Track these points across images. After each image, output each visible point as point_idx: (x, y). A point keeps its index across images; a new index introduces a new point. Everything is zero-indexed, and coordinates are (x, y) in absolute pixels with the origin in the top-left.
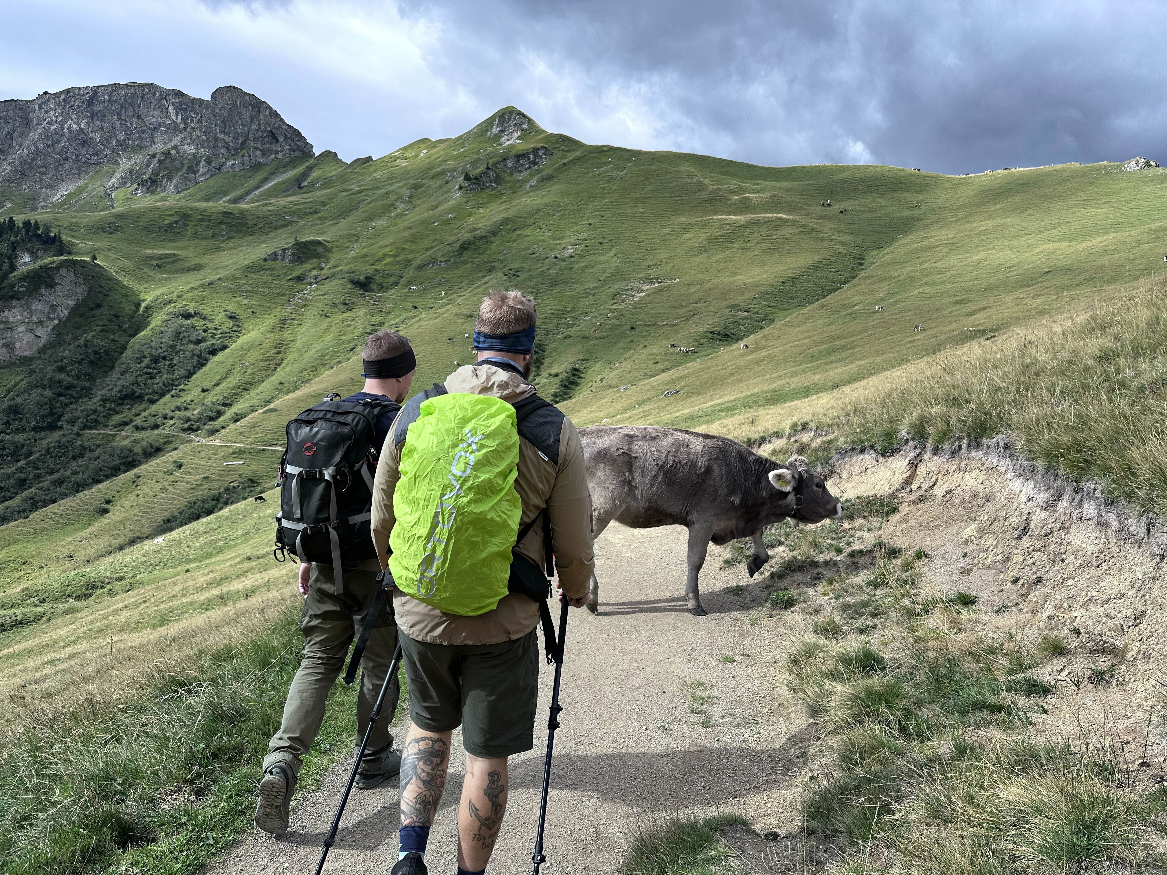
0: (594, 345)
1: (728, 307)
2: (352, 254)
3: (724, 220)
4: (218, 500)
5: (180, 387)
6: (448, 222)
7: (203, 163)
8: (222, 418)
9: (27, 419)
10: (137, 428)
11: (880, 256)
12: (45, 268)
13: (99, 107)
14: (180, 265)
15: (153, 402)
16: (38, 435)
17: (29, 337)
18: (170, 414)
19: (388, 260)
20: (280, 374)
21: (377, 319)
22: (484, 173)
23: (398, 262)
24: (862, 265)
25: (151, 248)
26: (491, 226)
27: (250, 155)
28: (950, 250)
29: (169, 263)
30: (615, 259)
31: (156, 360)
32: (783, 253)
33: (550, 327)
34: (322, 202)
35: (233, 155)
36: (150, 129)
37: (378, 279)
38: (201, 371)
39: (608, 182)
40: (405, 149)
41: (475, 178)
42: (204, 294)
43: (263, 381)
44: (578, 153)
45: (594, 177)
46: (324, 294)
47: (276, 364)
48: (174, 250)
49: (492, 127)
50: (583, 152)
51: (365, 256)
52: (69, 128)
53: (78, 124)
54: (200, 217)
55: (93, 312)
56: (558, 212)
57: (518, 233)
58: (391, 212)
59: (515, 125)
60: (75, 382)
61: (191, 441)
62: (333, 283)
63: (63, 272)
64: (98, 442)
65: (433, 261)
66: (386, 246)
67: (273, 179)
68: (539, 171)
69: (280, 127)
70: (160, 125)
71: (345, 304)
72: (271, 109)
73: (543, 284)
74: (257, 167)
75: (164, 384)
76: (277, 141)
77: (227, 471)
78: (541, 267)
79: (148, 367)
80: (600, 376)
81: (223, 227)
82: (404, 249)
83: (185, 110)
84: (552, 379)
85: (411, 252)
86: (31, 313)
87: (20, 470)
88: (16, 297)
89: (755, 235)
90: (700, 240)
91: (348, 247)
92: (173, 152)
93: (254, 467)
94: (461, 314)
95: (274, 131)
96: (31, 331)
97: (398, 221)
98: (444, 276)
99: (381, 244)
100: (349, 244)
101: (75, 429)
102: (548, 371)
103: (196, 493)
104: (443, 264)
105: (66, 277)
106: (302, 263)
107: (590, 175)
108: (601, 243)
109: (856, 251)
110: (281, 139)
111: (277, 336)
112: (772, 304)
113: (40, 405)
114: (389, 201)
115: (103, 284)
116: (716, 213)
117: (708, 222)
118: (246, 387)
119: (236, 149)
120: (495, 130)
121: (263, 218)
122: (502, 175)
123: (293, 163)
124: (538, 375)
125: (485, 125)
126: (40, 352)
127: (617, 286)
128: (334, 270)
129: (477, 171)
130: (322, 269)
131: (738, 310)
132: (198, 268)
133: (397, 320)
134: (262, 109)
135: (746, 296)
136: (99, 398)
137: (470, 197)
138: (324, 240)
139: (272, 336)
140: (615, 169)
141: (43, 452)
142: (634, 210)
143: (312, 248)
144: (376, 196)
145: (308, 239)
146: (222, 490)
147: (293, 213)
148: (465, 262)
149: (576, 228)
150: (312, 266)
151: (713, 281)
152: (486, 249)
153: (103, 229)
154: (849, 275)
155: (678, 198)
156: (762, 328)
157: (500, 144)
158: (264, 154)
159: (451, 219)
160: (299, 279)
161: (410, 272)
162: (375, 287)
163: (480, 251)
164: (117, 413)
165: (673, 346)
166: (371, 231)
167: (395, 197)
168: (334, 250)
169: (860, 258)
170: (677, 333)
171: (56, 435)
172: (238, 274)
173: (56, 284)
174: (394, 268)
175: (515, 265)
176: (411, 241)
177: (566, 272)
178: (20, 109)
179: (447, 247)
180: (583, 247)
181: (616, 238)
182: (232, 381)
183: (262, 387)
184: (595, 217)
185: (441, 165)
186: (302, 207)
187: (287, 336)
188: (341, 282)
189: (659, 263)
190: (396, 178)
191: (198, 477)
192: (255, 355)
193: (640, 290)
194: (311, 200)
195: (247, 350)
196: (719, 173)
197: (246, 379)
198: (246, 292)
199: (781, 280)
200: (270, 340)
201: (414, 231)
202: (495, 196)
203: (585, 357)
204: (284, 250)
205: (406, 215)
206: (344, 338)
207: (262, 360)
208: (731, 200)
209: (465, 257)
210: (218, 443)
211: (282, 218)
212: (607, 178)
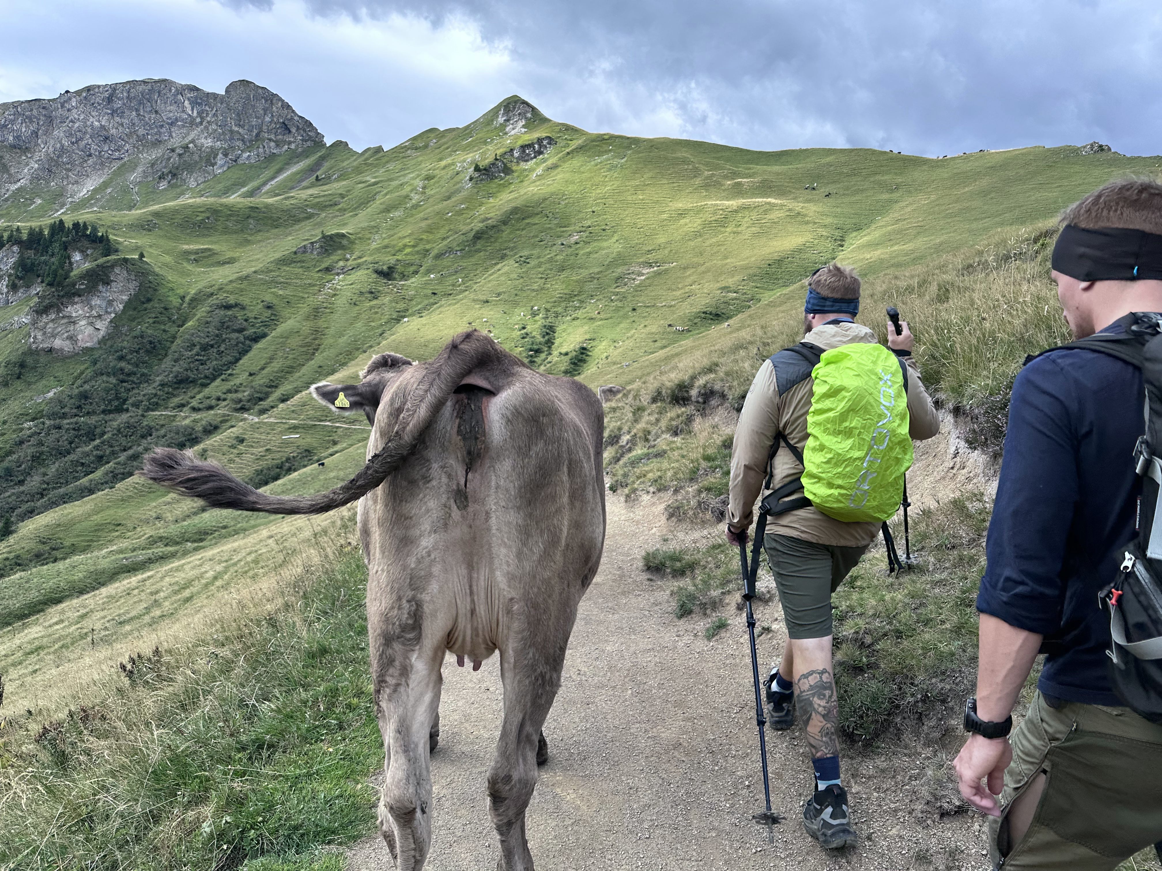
0: (599, 326)
1: (719, 289)
2: (374, 245)
3: (717, 205)
5: (229, 372)
6: (460, 213)
7: (220, 156)
8: (270, 399)
9: (97, 404)
10: (194, 409)
11: (859, 237)
12: (100, 266)
13: (118, 104)
14: (215, 259)
15: (205, 385)
16: (107, 418)
17: (89, 330)
18: (224, 396)
19: (408, 250)
20: (319, 358)
21: (401, 306)
22: (493, 164)
23: (418, 252)
24: (842, 246)
25: (187, 244)
26: (501, 215)
27: (264, 147)
28: (918, 233)
29: (204, 257)
30: (616, 245)
31: (205, 348)
32: (771, 236)
33: (559, 309)
34: (341, 194)
35: (248, 147)
36: (168, 124)
37: (399, 268)
38: (246, 357)
39: (610, 170)
40: (415, 139)
41: (485, 169)
42: (242, 286)
43: (303, 365)
44: (580, 142)
45: (596, 165)
46: (352, 284)
47: (314, 349)
48: (209, 244)
49: (498, 117)
50: (585, 141)
51: (386, 247)
52: (92, 125)
53: (99, 121)
54: (229, 212)
55: (145, 305)
56: (563, 200)
57: (527, 221)
58: (406, 203)
59: (520, 114)
60: (135, 369)
61: (245, 419)
62: (359, 273)
63: (117, 270)
64: (161, 423)
65: (450, 250)
66: (405, 237)
67: (287, 169)
68: (544, 160)
69: (292, 119)
70: (177, 120)
71: (372, 293)
72: (283, 101)
73: (551, 269)
74: (271, 158)
75: (214, 370)
76: (290, 132)
77: (286, 443)
78: (549, 254)
79: (198, 354)
80: (605, 354)
81: (251, 221)
82: (422, 239)
83: (200, 104)
84: (563, 357)
85: (428, 242)
86: (91, 308)
87: (96, 448)
88: (78, 294)
89: (746, 219)
90: (695, 225)
91: (369, 239)
92: (191, 145)
93: (309, 440)
94: (478, 300)
95: (286, 122)
96: (91, 324)
97: (414, 212)
98: (460, 264)
99: (400, 235)
100: (370, 235)
101: (140, 412)
102: (559, 351)
103: (261, 463)
104: (458, 253)
105: (119, 274)
106: (329, 255)
107: (593, 163)
108: (604, 230)
109: (837, 233)
110: (293, 130)
111: (311, 324)
112: (759, 285)
113: (107, 391)
114: (403, 193)
115: (152, 280)
116: (710, 198)
117: (703, 207)
118: (290, 370)
119: (251, 141)
120: (501, 120)
121: (286, 211)
122: (509, 165)
123: (305, 154)
124: (550, 354)
125: (491, 114)
126: (99, 343)
127: (620, 270)
128: (359, 261)
129: (487, 162)
130: (347, 260)
131: (728, 292)
132: (231, 261)
133: (420, 306)
134: (274, 101)
135: (736, 278)
136: (157, 384)
137: (480, 188)
138: (348, 233)
139: (308, 324)
140: (616, 157)
141: (115, 432)
142: (635, 197)
143: (337, 240)
144: (391, 188)
145: (333, 233)
146: (284, 459)
147: (313, 207)
148: (479, 251)
149: (580, 216)
150: (338, 258)
151: (707, 264)
152: (497, 238)
153: (142, 227)
154: (829, 256)
155: (675, 185)
156: (749, 307)
157: (506, 133)
158: (277, 145)
159: (463, 209)
160: (328, 270)
161: (429, 262)
162: (397, 276)
163: (493, 240)
164: (175, 396)
165: (670, 325)
166: (390, 222)
167: (409, 188)
168: (357, 242)
169: (841, 240)
170: (674, 314)
171: (124, 417)
172: (272, 267)
173: (112, 281)
174: (413, 258)
175: (525, 253)
176: (428, 232)
177: (572, 257)
178: (44, 108)
179: (462, 237)
180: (587, 234)
181: (618, 225)
182: (276, 365)
183: (304, 370)
184: (597, 204)
185: (451, 155)
186: (322, 199)
187: (321, 323)
188: (366, 272)
189: (658, 248)
190: (408, 168)
191: (261, 449)
192: (294, 342)
193: (640, 274)
194: (330, 192)
195: (287, 338)
196: (714, 158)
197: (289, 363)
198: (281, 283)
199: (768, 262)
200: (306, 327)
201: (430, 222)
202: (504, 186)
203: (592, 337)
204: (312, 243)
205: (421, 206)
206: (373, 324)
207: (301, 346)
208: (724, 185)
209: (478, 246)
210: (272, 420)
211: (304, 211)
212: (608, 166)
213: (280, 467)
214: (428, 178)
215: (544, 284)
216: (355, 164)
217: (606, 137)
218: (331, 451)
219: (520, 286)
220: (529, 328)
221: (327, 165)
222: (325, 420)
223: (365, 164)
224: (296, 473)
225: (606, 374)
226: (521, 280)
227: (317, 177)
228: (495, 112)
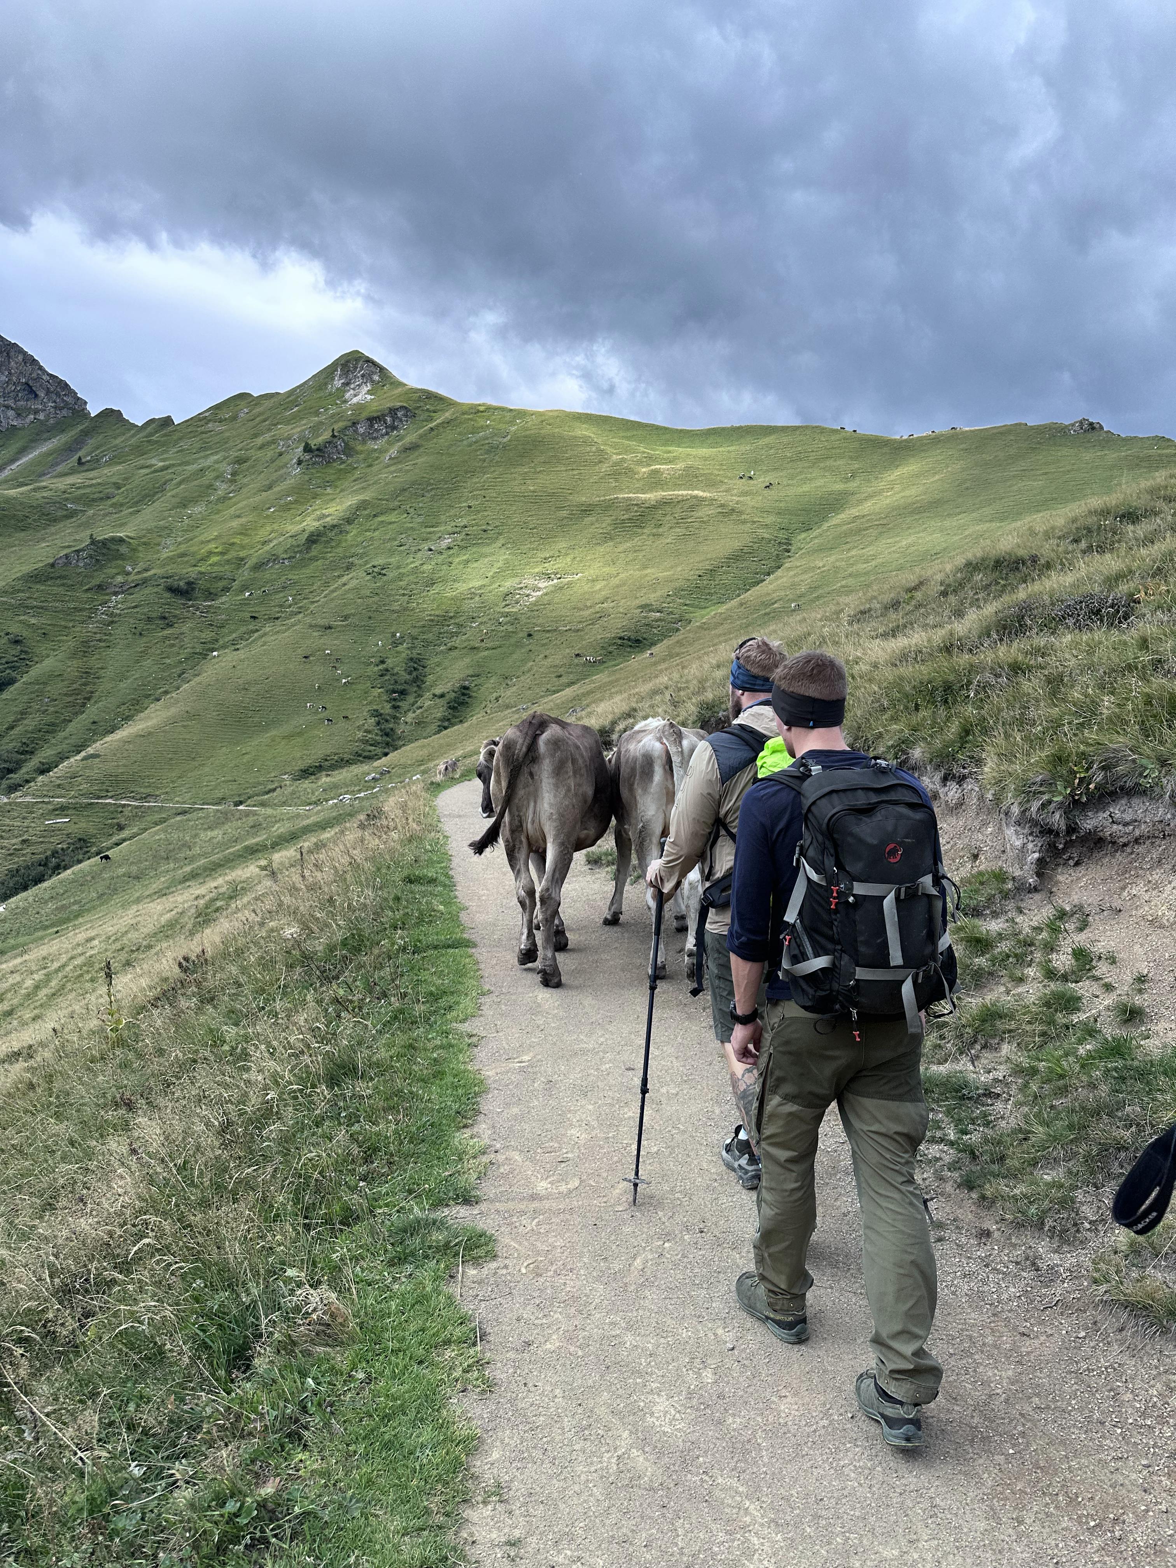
0: (485, 657)
1: (638, 607)
2: (166, 553)
3: (630, 499)
4: (45, 865)
6: (286, 507)
8: (24, 770)
11: (808, 540)
19: (215, 559)
20: (92, 711)
21: (208, 635)
22: (330, 443)
23: (228, 562)
24: (788, 551)
26: (345, 511)
28: (881, 533)
30: (503, 550)
32: (700, 540)
33: (430, 636)
34: (114, 484)
37: (203, 583)
39: (488, 452)
40: (218, 407)
41: (318, 450)
43: (70, 721)
44: (447, 414)
45: (471, 445)
46: (134, 607)
47: (85, 698)
49: (333, 379)
50: (455, 413)
51: (183, 555)
56: (428, 491)
57: (380, 519)
58: (209, 495)
59: (363, 376)
62: (147, 591)
65: (274, 558)
66: (209, 541)
67: (34, 448)
68: (399, 438)
69: (39, 378)
71: (164, 618)
72: (25, 353)
73: (416, 583)
74: (10, 432)
76: (36, 396)
77: (51, 831)
78: (412, 562)
80: (495, 695)
82: (233, 544)
84: (438, 700)
85: (243, 547)
89: (668, 518)
90: (604, 525)
91: (159, 545)
93: (84, 825)
94: (316, 626)
95: (30, 383)
97: (221, 506)
98: (290, 577)
99: (202, 538)
100: (159, 539)
102: (433, 691)
103: (16, 859)
104: (286, 562)
106: (102, 567)
107: (465, 442)
108: (485, 531)
109: (782, 535)
110: (42, 394)
111: (80, 663)
112: (688, 602)
114: (205, 481)
116: (621, 490)
117: (613, 502)
118: (52, 728)
120: (338, 383)
121: (36, 507)
122: (352, 443)
123: (60, 427)
124: (420, 696)
125: (324, 376)
127: (508, 584)
128: (145, 575)
129: (321, 439)
130: (128, 574)
131: (650, 611)
133: (234, 635)
134: (12, 354)
135: (659, 593)
137: (312, 474)
138: (127, 536)
139: (75, 664)
140: (495, 435)
142: (523, 488)
143: (113, 547)
144: (188, 474)
145: (106, 536)
146: (49, 853)
147: (76, 500)
148: (315, 559)
149: (452, 512)
150: (114, 571)
151: (621, 576)
152: (340, 541)
154: (773, 564)
155: (575, 472)
156: (678, 630)
157: (346, 402)
158: (19, 415)
159: (291, 503)
160: (101, 588)
161: (244, 574)
162: (200, 595)
163: (333, 544)
165: (578, 655)
166: (187, 521)
167: (213, 474)
168: (140, 548)
169: (786, 544)
170: (582, 640)
172: (19, 585)
174: (222, 569)
175: (380, 561)
176: (241, 534)
177: (444, 567)
179: (290, 540)
180: (463, 536)
181: (503, 524)
182: (30, 723)
183: (71, 727)
184: (475, 497)
185: (269, 430)
186: (88, 490)
187: (94, 662)
188: (156, 590)
189: (557, 554)
190: (210, 448)
191: (14, 841)
192: (56, 689)
193: (536, 589)
194: (99, 481)
195: (44, 683)
196: (623, 437)
197: (48, 719)
198: (32, 608)
199: (698, 573)
200: (73, 667)
201: (243, 520)
202: (346, 472)
203: (476, 672)
204: (78, 551)
205: (230, 498)
206: (168, 661)
207: (66, 695)
208: (638, 473)
209: (314, 552)
210: (28, 799)
211: (63, 507)
212: (487, 447)
213: (44, 864)
214: (240, 461)
215: (408, 603)
216: (133, 441)
217: (482, 408)
218: (115, 839)
219: (375, 606)
220: (390, 663)
221: (91, 442)
222: (106, 797)
223: (148, 441)
224: (69, 872)
225: (498, 721)
226: (376, 598)
227: (80, 459)
228: (328, 373)
